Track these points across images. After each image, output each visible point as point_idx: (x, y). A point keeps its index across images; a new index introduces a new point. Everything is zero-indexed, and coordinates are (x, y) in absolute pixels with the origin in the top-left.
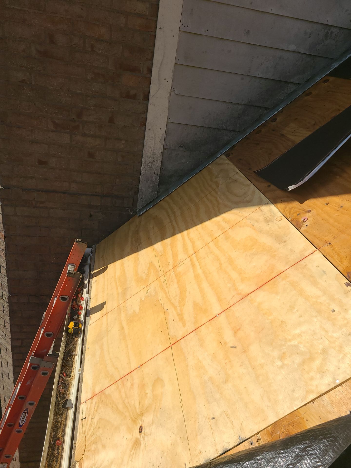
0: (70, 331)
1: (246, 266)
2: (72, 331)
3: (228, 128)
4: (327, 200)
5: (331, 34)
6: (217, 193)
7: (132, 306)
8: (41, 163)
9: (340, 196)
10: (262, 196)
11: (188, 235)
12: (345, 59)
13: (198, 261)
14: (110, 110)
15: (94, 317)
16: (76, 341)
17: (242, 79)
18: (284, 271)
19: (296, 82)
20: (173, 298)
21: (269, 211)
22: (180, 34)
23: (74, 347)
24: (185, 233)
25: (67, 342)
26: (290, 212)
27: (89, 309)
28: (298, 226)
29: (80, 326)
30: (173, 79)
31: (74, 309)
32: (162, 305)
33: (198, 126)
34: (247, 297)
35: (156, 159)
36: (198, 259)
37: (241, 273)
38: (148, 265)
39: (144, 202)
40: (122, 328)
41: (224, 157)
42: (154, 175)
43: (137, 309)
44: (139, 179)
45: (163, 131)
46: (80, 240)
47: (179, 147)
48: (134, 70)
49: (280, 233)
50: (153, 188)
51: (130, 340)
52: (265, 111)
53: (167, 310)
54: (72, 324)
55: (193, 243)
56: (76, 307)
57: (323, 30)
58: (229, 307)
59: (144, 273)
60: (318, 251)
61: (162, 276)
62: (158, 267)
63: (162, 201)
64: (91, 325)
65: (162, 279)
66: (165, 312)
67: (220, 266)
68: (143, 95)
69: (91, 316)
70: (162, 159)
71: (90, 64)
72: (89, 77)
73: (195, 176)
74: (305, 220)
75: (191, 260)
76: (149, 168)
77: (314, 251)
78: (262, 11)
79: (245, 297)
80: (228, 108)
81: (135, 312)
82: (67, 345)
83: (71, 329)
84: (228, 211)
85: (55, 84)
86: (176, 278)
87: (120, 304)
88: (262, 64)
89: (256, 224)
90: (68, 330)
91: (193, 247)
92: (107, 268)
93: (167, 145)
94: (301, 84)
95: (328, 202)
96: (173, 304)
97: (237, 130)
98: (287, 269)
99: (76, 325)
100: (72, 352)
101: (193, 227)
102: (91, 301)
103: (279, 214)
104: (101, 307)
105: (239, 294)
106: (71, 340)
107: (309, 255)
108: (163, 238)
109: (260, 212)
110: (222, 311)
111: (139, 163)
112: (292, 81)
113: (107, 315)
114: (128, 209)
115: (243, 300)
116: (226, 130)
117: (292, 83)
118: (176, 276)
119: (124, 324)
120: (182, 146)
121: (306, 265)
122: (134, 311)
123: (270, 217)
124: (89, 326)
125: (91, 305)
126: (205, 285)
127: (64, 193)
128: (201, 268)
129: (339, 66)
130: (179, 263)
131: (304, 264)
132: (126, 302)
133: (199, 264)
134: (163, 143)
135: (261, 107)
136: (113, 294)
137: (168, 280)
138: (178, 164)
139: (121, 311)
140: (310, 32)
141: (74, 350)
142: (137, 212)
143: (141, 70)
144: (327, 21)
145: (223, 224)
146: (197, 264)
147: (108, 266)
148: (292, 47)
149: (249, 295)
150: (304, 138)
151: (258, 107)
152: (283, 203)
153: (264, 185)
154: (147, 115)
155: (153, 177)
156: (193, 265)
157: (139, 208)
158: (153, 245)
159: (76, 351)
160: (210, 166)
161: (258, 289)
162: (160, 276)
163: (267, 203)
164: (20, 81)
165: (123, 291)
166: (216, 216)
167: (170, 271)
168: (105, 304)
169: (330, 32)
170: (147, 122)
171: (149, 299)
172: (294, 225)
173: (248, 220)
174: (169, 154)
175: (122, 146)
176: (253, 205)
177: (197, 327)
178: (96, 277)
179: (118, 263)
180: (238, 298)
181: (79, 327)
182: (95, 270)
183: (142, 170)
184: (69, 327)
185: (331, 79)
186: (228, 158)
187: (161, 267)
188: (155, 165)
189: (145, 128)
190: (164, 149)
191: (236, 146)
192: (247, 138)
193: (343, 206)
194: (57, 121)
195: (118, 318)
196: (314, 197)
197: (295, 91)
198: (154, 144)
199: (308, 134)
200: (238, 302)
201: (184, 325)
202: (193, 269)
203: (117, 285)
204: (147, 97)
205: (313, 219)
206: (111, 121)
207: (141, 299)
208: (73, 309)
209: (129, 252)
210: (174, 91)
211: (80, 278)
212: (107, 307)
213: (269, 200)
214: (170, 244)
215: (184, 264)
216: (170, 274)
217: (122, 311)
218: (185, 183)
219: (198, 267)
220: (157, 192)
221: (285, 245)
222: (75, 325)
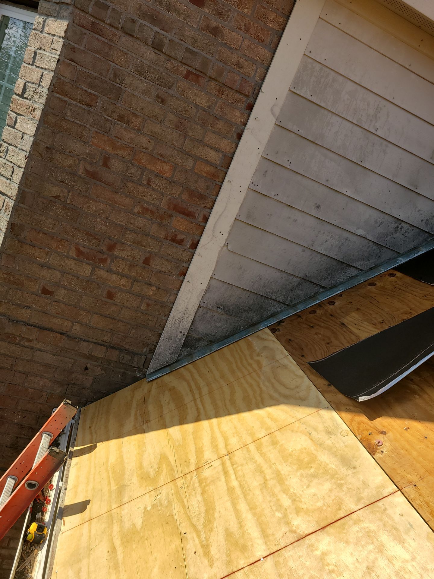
0: (29, 537)
1: (302, 491)
2: (32, 538)
3: (278, 299)
4: (406, 423)
5: (401, 228)
6: (259, 377)
7: (130, 515)
8: (45, 291)
9: (423, 422)
10: (321, 396)
11: (218, 425)
12: (412, 257)
13: (232, 466)
14: (148, 249)
15: (70, 521)
16: (35, 554)
17: (303, 251)
18: (356, 511)
19: (358, 267)
20: (195, 516)
21: (331, 419)
22: (248, 191)
23: (31, 565)
24: (214, 421)
25: (23, 554)
26: (359, 428)
27: (63, 507)
28: (372, 450)
29: (45, 532)
30: (229, 234)
31: (39, 501)
32: (178, 524)
33: (244, 290)
34: (305, 539)
35: (187, 316)
36: (232, 464)
37: (295, 500)
38: (159, 457)
39: (158, 365)
40: (113, 550)
41: (268, 331)
42: (180, 334)
43: (139, 522)
44: (160, 335)
45: (204, 287)
46: (70, 402)
47: (217, 308)
48: (188, 214)
49: (347, 453)
50: (174, 350)
51: (125, 571)
52: (321, 290)
53: (185, 534)
54: (34, 526)
55: (226, 439)
56: (41, 499)
57: (394, 223)
58: (279, 550)
59: (152, 467)
60: (399, 492)
61: (180, 478)
62: (173, 463)
63: (182, 368)
64: (63, 533)
65: (179, 483)
66: (182, 537)
67: (265, 482)
68: (191, 242)
69: (64, 518)
70: (195, 317)
71: (141, 197)
72: (136, 210)
73: (229, 346)
74: (380, 444)
75: (223, 464)
76: (176, 325)
77: (395, 491)
78: (337, 190)
79: (302, 538)
80: (282, 277)
81: (136, 527)
82: (22, 559)
83: (32, 534)
84: (275, 405)
85: (94, 209)
86: (200, 485)
87: (112, 509)
88: (326, 241)
89: (314, 433)
90: (27, 536)
91: (226, 445)
92: (95, 447)
93: (204, 303)
94: (363, 270)
95: (408, 427)
96: (194, 526)
97: (287, 303)
98: (360, 509)
99: (40, 528)
100: (27, 573)
101: (226, 415)
102: (67, 495)
103: (345, 427)
104: (81, 507)
105: (292, 532)
106: (28, 552)
107: (388, 496)
108: (182, 421)
109: (319, 417)
110: (268, 554)
111: (165, 316)
112: (354, 265)
113: (91, 523)
114: (136, 369)
115: (299, 542)
116: (275, 300)
117: (355, 267)
118: (199, 482)
119: (117, 543)
120: (221, 307)
121: (385, 509)
122: (134, 524)
123: (332, 427)
124: (60, 534)
125: (65, 501)
126: (243, 506)
127: (62, 334)
128: (237, 478)
129: (406, 263)
130: (205, 464)
131: (383, 507)
132: (123, 507)
133: (235, 472)
134: (200, 299)
135: (317, 284)
136: (102, 490)
137: (188, 486)
138: (212, 327)
139: (113, 521)
140: (381, 222)
141: (30, 570)
142: (146, 375)
143: (196, 217)
144: (399, 215)
145: (269, 422)
146: (231, 471)
147: (98, 444)
148: (360, 232)
149: (308, 536)
150: (371, 335)
151: (314, 284)
152: (348, 412)
153: (323, 382)
154: (189, 265)
155: (178, 337)
156: (226, 472)
157: (150, 370)
158: (167, 428)
159: (33, 572)
160: (249, 338)
161: (320, 530)
162: (177, 477)
163: (328, 408)
164: (53, 196)
165: (118, 488)
166: (258, 407)
167: (192, 473)
168: (89, 504)
169: (400, 226)
170: (188, 272)
171: (158, 511)
172: (366, 447)
173: (302, 424)
174: (204, 314)
175: (151, 293)
176: (308, 406)
177: (231, 572)
178: (77, 456)
179: (113, 443)
180: (291, 538)
181: (43, 534)
182: (77, 446)
183: (166, 326)
184: (30, 532)
185: (398, 274)
186: (274, 334)
187: (178, 464)
188: (185, 324)
189: (184, 278)
190: (200, 307)
191: (284, 322)
192: (298, 316)
193: (427, 437)
194: (82, 249)
195: (108, 532)
196: (390, 416)
197: (356, 276)
198: (190, 298)
199: (375, 332)
200: (292, 544)
201: (211, 564)
202: (225, 478)
203: (109, 477)
204: (195, 246)
205: (389, 444)
206: (147, 262)
207: (145, 508)
208: (37, 501)
209: (131, 431)
210: (227, 246)
211: (64, 459)
212: (91, 510)
213: (331, 404)
214: (193, 433)
215: (211, 468)
216: (192, 478)
217: (115, 521)
218: (215, 351)
219: (233, 477)
220: (177, 355)
221: (355, 473)
222: (39, 530)
